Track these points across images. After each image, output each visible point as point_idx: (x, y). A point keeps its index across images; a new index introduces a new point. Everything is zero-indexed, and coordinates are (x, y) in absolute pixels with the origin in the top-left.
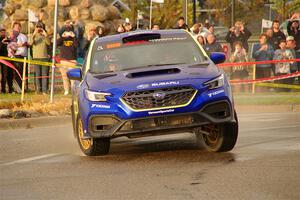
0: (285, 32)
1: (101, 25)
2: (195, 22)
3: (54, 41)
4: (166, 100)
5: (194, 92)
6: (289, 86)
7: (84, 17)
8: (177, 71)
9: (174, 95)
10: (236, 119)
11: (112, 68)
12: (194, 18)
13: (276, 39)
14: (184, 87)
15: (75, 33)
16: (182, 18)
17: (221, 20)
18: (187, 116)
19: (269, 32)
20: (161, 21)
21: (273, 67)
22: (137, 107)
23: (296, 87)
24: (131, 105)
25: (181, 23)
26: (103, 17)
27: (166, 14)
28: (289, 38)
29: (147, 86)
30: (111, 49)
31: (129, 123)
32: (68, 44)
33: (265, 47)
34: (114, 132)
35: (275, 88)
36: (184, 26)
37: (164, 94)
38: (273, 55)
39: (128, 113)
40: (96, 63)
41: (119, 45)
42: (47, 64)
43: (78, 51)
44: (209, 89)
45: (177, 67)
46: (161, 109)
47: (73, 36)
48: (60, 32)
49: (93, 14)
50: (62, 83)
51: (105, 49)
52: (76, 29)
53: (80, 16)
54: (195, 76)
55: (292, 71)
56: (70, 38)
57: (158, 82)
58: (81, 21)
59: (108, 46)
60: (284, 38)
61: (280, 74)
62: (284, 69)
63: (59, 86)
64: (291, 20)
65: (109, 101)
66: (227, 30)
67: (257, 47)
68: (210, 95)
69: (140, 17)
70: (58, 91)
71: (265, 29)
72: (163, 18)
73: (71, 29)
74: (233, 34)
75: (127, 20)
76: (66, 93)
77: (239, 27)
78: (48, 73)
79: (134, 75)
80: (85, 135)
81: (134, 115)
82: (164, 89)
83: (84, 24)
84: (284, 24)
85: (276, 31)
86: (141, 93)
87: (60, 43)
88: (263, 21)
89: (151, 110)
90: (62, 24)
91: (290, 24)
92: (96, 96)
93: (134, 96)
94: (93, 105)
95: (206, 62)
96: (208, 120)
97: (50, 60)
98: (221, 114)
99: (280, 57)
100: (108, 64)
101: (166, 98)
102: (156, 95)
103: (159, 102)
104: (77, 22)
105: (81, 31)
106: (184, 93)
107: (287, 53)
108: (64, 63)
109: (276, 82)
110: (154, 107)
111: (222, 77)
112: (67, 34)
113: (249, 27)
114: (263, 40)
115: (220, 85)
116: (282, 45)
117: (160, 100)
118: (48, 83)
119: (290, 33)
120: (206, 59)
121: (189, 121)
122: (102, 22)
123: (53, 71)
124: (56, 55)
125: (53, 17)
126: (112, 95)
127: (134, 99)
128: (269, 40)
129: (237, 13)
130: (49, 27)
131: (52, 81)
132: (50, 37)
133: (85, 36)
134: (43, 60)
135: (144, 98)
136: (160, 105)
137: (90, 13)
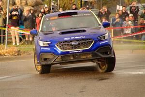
0: (129, 12)
1: (32, 8)
2: (81, 7)
3: (7, 16)
4: (78, 46)
5: (92, 42)
6: (131, 40)
7: (23, 4)
8: (84, 31)
9: (82, 43)
10: (114, 55)
11: (54, 29)
12: (81, 4)
13: (124, 15)
14: (88, 39)
15: (18, 12)
16: (75, 5)
17: (95, 5)
18: (89, 54)
19: (120, 12)
20: (64, 6)
21: (122, 30)
22: (64, 49)
23: (134, 41)
24: (61, 48)
25: (74, 7)
26: (33, 4)
27: (66, 2)
28: (130, 15)
29: (68, 39)
30: (52, 20)
31: (60, 57)
32: (15, 18)
33: (118, 20)
34: (52, 62)
35: (124, 42)
36: (76, 9)
37: (77, 43)
38: (122, 24)
39: (59, 52)
40: (45, 27)
41: (56, 18)
42: (4, 29)
43: (20, 22)
44: (100, 40)
45: (84, 29)
46: (75, 51)
47: (17, 14)
48: (11, 12)
49: (28, 3)
50: (11, 39)
51: (49, 20)
52: (19, 10)
53: (21, 3)
54: (93, 34)
55: (132, 32)
56: (16, 15)
57: (75, 36)
58: (21, 6)
59: (51, 19)
60: (128, 15)
61: (126, 34)
62: (128, 31)
63: (10, 40)
64: (131, 5)
65: (50, 46)
66: (98, 11)
67: (114, 20)
68: (101, 43)
69: (52, 4)
70: (10, 43)
71: (118, 10)
72: (65, 4)
73: (16, 10)
74: (102, 13)
75: (46, 6)
76: (14, 44)
77: (104, 9)
78: (4, 34)
79: (63, 33)
80: (38, 63)
81: (62, 53)
82: (78, 40)
83: (23, 7)
84: (128, 8)
85: (124, 11)
86: (66, 42)
87: (11, 17)
88: (118, 6)
89: (71, 51)
90: (12, 8)
91: (131, 7)
92: (43, 43)
93: (62, 44)
94: (42, 48)
95: (99, 27)
96: (100, 56)
97: (5, 27)
98: (106, 53)
99: (126, 25)
100: (51, 27)
101: (78, 44)
102: (73, 43)
103: (75, 47)
104: (20, 7)
105: (22, 11)
106: (87, 42)
107: (130, 22)
108: (12, 28)
109: (124, 38)
110: (72, 49)
111: (107, 34)
112: (14, 13)
113: (110, 9)
114: (117, 16)
115: (106, 38)
116: (127, 18)
117: (75, 46)
118: (4, 39)
119: (131, 12)
120: (100, 25)
121: (90, 56)
122: (33, 6)
123: (6, 32)
124: (9, 24)
125: (7, 4)
126: (51, 43)
127: (62, 45)
128: (120, 16)
129: (103, 2)
130: (5, 9)
131: (6, 38)
132: (5, 14)
133: (23, 14)
134: (1, 27)
135: (68, 45)
136: (75, 48)
137: (26, 2)
